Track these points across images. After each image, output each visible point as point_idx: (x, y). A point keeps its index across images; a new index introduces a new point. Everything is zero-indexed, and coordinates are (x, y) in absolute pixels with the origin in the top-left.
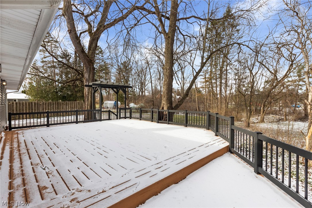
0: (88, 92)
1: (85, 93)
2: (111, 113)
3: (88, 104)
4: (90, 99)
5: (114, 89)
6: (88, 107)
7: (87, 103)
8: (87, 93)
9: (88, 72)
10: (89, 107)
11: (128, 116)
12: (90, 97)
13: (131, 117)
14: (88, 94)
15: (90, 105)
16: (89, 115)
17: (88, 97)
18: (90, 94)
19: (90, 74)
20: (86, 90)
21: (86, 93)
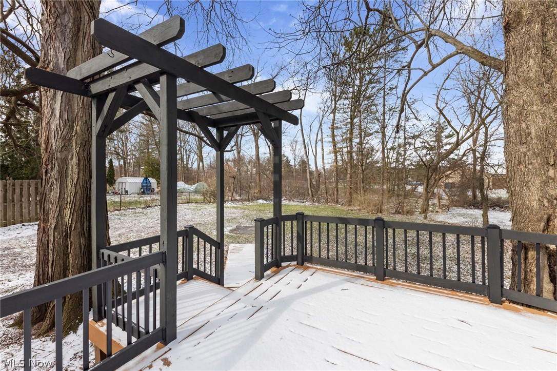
0: (64, 139)
1: (47, 142)
2: (195, 239)
3: (61, 197)
4: (76, 170)
5: (211, 129)
6: (61, 215)
7: (53, 196)
8: (55, 144)
9: (63, 33)
10: (67, 212)
11: (288, 252)
12: (75, 160)
13: (303, 259)
14: (66, 147)
15: (73, 203)
16: (66, 255)
17: (64, 162)
18: (75, 149)
19: (76, 51)
20: (53, 126)
21: (53, 141)
